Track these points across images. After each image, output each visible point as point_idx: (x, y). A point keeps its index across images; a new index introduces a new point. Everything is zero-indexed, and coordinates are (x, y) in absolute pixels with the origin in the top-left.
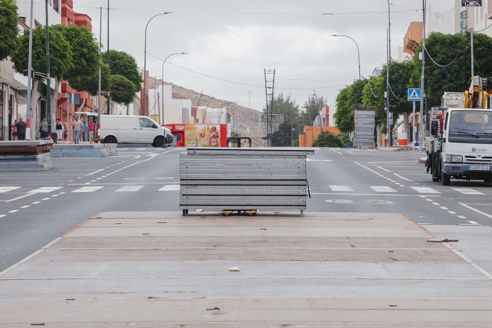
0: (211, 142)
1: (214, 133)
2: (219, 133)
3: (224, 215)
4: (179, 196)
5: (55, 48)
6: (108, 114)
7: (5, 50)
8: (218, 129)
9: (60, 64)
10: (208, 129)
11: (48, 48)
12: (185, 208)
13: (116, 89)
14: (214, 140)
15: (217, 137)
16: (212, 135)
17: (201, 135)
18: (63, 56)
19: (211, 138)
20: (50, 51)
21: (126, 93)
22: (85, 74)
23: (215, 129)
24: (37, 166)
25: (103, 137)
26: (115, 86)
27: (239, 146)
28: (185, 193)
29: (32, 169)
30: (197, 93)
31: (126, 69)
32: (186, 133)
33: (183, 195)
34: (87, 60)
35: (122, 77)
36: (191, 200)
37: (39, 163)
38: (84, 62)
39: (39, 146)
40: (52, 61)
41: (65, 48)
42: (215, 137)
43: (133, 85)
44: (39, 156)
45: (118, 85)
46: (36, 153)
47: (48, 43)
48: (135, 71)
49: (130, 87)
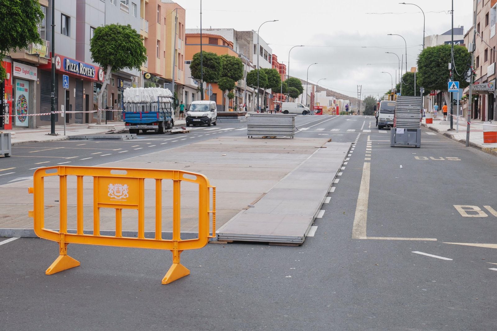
0: (332, 113)
1: (334, 110)
2: (336, 110)
3: (263, 138)
4: (247, 131)
5: (261, 77)
6: (288, 102)
7: (237, 78)
8: (336, 108)
9: (263, 83)
10: (332, 108)
11: (258, 76)
12: (249, 135)
13: (292, 92)
14: (334, 112)
15: (335, 111)
16: (333, 111)
17: (329, 110)
18: (265, 80)
19: (333, 112)
20: (259, 78)
21: (296, 94)
22: (275, 87)
23: (334, 108)
24: (238, 121)
25: (283, 110)
26: (291, 91)
27: (272, 113)
28: (249, 130)
29: (236, 122)
31: (297, 85)
32: (323, 109)
33: (249, 131)
34: (276, 82)
35: (294, 88)
36: (251, 133)
37: (238, 120)
38: (275, 82)
39: (239, 113)
40: (260, 82)
41: (265, 76)
42: (334, 111)
43: (298, 91)
44: (239, 117)
45: (292, 91)
46: (237, 116)
47: (258, 75)
48: (301, 86)
49: (297, 92)
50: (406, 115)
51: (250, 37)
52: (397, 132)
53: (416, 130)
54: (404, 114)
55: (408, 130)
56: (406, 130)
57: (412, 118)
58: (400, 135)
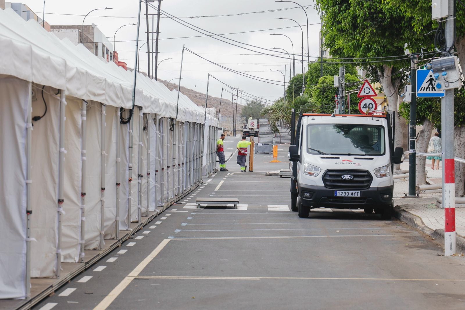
30: (196, 92)
50: (265, 136)
51: (89, 33)
52: (258, 146)
53: (268, 144)
54: (263, 136)
55: (265, 144)
56: (263, 144)
57: (268, 137)
58: (260, 147)
